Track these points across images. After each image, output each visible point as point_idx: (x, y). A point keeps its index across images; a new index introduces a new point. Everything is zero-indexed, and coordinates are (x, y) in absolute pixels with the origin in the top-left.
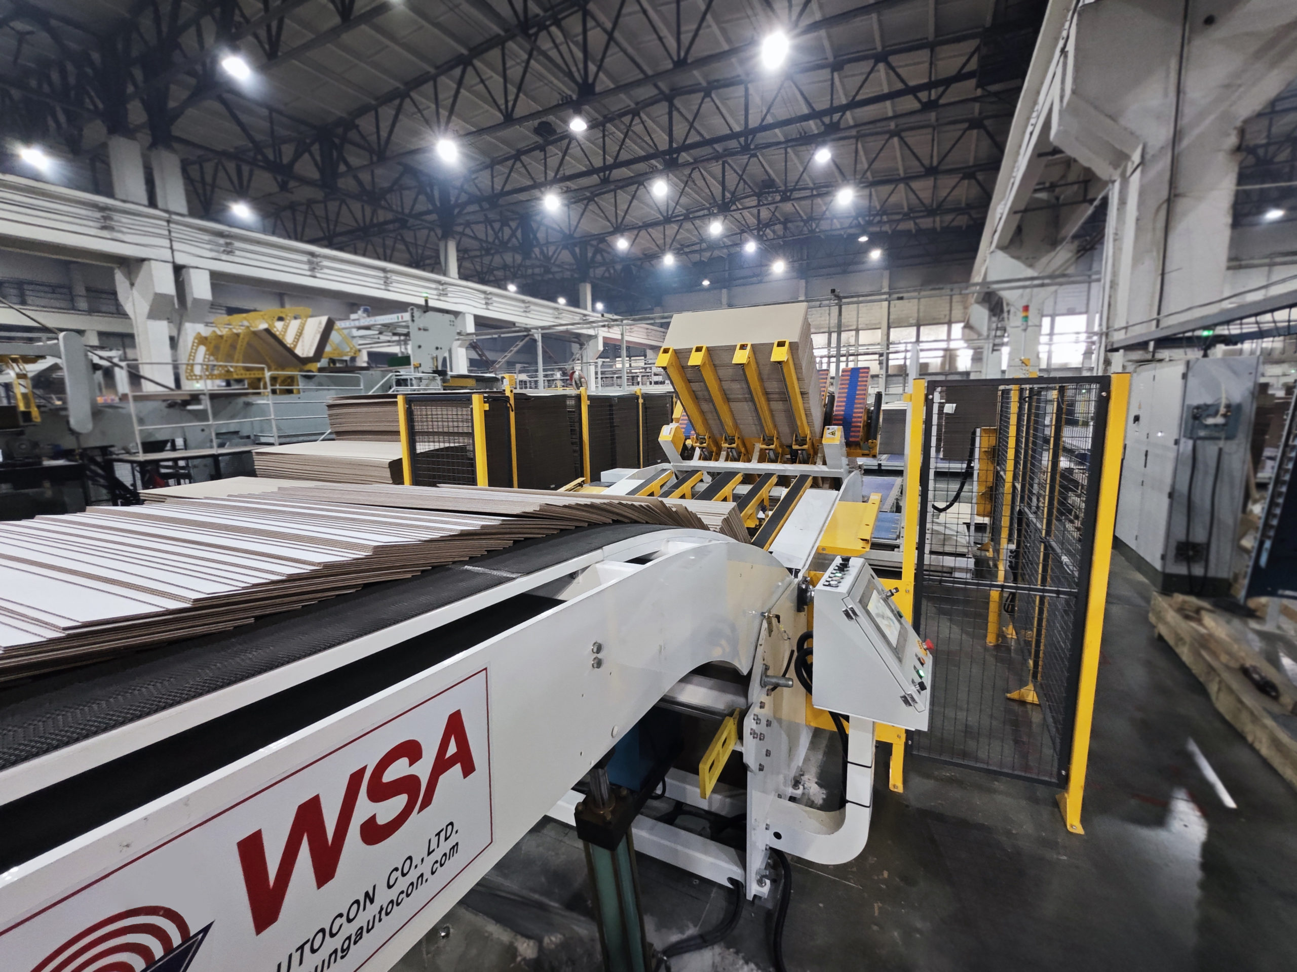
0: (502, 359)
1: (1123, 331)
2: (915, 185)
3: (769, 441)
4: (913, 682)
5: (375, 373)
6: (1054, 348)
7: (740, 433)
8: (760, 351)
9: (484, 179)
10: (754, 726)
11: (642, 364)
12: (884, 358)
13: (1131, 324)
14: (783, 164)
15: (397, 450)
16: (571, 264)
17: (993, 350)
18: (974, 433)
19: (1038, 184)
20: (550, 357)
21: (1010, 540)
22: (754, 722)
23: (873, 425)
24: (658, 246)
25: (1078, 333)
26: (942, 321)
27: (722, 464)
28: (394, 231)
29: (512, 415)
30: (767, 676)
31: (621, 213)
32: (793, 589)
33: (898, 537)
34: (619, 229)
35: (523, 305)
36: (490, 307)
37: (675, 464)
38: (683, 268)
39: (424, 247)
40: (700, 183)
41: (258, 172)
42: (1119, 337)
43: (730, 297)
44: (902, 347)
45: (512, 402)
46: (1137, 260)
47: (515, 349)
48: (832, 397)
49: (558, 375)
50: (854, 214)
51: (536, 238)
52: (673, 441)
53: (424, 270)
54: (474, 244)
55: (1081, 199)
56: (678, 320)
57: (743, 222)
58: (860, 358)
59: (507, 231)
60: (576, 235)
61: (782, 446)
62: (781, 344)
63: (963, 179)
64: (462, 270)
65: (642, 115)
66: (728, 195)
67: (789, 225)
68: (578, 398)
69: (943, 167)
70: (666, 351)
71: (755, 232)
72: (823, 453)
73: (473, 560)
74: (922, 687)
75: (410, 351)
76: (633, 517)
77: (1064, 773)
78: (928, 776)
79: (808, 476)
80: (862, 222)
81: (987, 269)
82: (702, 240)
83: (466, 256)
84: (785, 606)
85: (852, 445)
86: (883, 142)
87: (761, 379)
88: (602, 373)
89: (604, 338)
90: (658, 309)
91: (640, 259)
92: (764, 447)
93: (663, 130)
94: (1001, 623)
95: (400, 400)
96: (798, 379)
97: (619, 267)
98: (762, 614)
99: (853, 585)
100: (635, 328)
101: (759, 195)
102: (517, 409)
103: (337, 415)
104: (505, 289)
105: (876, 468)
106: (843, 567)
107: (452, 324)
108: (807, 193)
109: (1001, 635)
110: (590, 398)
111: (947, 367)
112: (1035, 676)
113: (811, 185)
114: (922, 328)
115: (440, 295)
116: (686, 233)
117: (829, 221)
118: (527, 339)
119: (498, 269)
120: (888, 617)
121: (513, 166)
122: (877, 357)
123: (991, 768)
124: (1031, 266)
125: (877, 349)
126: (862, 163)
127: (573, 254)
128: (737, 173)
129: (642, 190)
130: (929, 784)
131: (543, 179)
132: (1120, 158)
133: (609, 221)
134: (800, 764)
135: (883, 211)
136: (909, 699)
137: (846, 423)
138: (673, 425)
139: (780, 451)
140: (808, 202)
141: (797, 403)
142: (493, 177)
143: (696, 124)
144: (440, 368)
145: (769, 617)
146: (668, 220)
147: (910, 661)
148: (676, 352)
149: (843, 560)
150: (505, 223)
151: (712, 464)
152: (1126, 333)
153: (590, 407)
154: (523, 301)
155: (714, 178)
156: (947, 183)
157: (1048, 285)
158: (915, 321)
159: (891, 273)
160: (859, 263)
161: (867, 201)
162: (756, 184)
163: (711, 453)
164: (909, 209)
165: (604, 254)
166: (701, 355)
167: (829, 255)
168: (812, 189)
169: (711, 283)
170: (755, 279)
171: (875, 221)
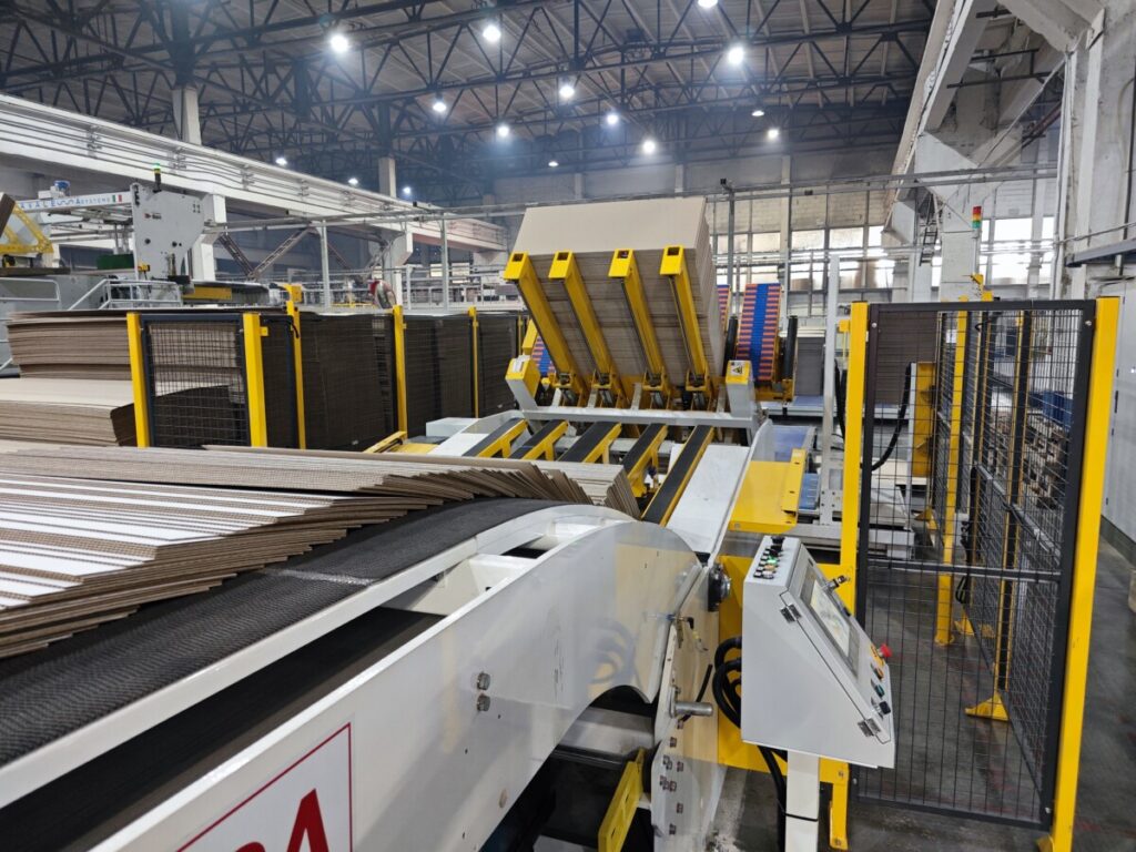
0: (268, 261)
1: (1086, 241)
2: (823, 45)
3: (655, 380)
4: (873, 702)
5: (78, 278)
6: (995, 259)
7: (616, 370)
8: (645, 261)
9: (240, 7)
10: (664, 773)
11: (466, 272)
12: (785, 270)
13: (1094, 232)
14: (656, 9)
15: (127, 393)
16: (365, 132)
17: (922, 262)
18: (908, 371)
19: (976, 51)
20: (338, 260)
21: (958, 507)
22: (664, 767)
23: (787, 358)
24: (487, 111)
25: (1022, 241)
26: (857, 224)
27: (590, 411)
28: (101, 72)
29: (297, 343)
30: (677, 702)
31: (437, 65)
32: (704, 581)
33: (818, 504)
34: (436, 88)
35: (298, 186)
36: (249, 188)
37: (527, 411)
38: (521, 143)
39: (149, 97)
40: (546, 29)
42: (1080, 249)
43: (585, 184)
44: (806, 256)
45: (297, 323)
46: (1099, 154)
47: (287, 247)
48: (734, 321)
49: (350, 285)
50: (746, 80)
51: (316, 93)
52: (525, 380)
53: (148, 130)
54: (227, 97)
55: (1027, 72)
56: (533, 217)
57: (603, 85)
58: (754, 269)
59: (273, 81)
60: (374, 92)
61: (671, 386)
62: (673, 252)
63: (881, 40)
64: (204, 133)
66: (582, 48)
67: (662, 91)
68: (390, 319)
69: (857, 24)
70: (518, 258)
71: (619, 99)
72: (726, 395)
73: (294, 561)
74: (884, 708)
75: (132, 247)
76: (503, 491)
77: (1048, 810)
78: (878, 825)
79: (708, 427)
80: (756, 92)
81: (914, 156)
82: (548, 107)
83: (212, 113)
84: (695, 604)
85: (760, 385)
87: (646, 299)
88: (413, 283)
89: (415, 235)
90: (488, 197)
91: (462, 128)
92: (649, 387)
94: (952, 617)
95: (131, 319)
96: (694, 298)
97: (434, 138)
98: (670, 619)
99: (791, 576)
100: (458, 224)
101: (622, 50)
102: (304, 333)
103: (26, 339)
104: (272, 162)
105: (781, 413)
106: (775, 551)
107: (197, 209)
108: (686, 50)
109: (953, 632)
110: (407, 319)
111: (863, 283)
112: (1001, 684)
113: (691, 39)
114: (832, 232)
115: (174, 167)
116: (527, 96)
117: (714, 89)
118: (304, 233)
119: (259, 133)
120: (834, 616)
122: (774, 268)
123: (957, 809)
124: (968, 155)
125: (776, 258)
126: (756, 12)
127: (371, 119)
128: (595, 19)
129: (464, 37)
130: (881, 835)
131: (326, 12)
132: (1078, 25)
133: (420, 74)
134: (712, 819)
135: (783, 78)
136: (869, 725)
137: (754, 356)
138: (524, 359)
139: (669, 393)
140: (688, 62)
141: (693, 329)
144: (178, 273)
145: (679, 621)
146: (501, 77)
147: (867, 675)
148: (532, 260)
149: (774, 541)
150: (270, 68)
151: (577, 411)
152: (1088, 244)
153: (407, 333)
154: (298, 181)
155: (563, 21)
156: (862, 43)
157: (990, 180)
158: (823, 223)
159: (792, 160)
160: (752, 145)
161: (764, 64)
162: (619, 34)
163: (576, 397)
164: (816, 76)
165: (414, 120)
166: (566, 264)
167: (715, 134)
168: (692, 45)
169: (561, 164)
170: (617, 163)
171: (772, 91)
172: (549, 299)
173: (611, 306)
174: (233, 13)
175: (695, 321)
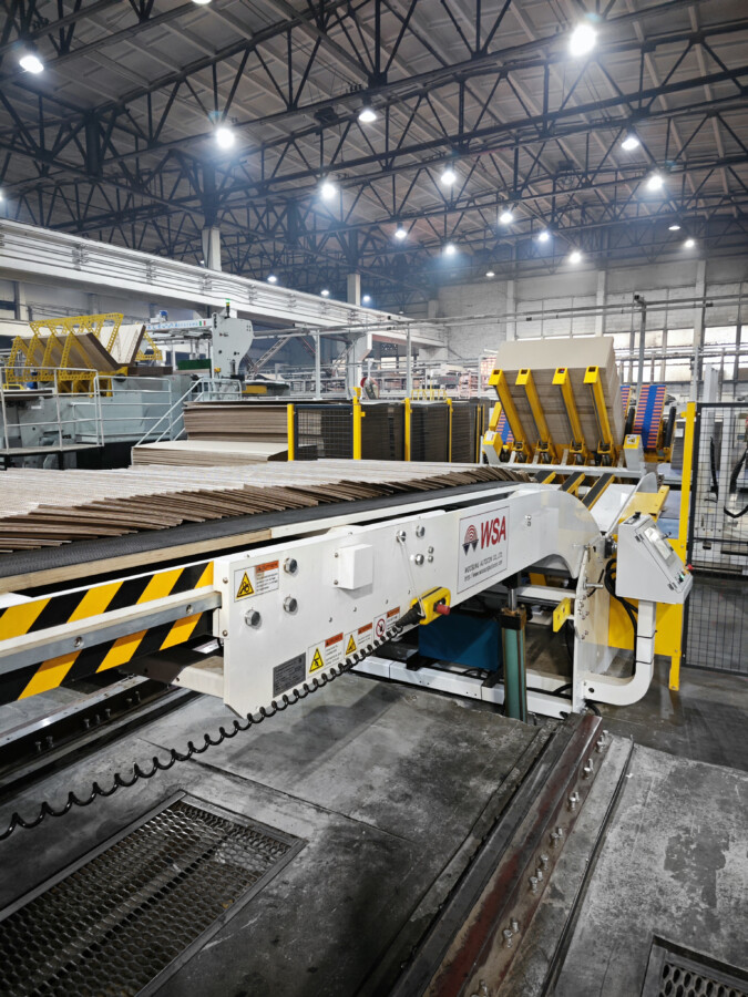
2: (737, 168)
3: (578, 447)
7: (552, 439)
8: (575, 375)
9: (253, 164)
12: (697, 362)
14: (584, 144)
16: (336, 252)
22: (580, 607)
23: (668, 434)
24: (436, 233)
27: (535, 466)
30: (587, 582)
31: (399, 200)
32: (603, 541)
34: (398, 218)
35: (288, 299)
36: (254, 302)
38: (463, 257)
40: (489, 165)
41: (16, 157)
43: (517, 290)
44: (718, 350)
47: (277, 348)
48: (633, 411)
50: (665, 197)
51: (303, 226)
52: (494, 445)
57: (536, 209)
59: (272, 218)
60: (349, 222)
61: (588, 451)
62: (592, 370)
65: (431, 96)
66: (521, 179)
67: (589, 209)
71: (549, 219)
72: (624, 457)
74: (681, 580)
75: (211, 355)
79: (611, 475)
80: (674, 208)
82: (487, 226)
85: (649, 452)
86: (700, 121)
87: (574, 396)
89: (374, 337)
90: (433, 303)
91: (416, 248)
92: (573, 451)
93: (453, 111)
95: (290, 407)
96: (605, 396)
97: (391, 256)
98: (585, 546)
99: (642, 525)
101: (554, 178)
104: (266, 281)
106: (636, 517)
108: (611, 177)
113: (616, 166)
114: (743, 328)
116: (470, 220)
117: (635, 205)
120: (663, 547)
121: (285, 151)
125: (689, 351)
126: (674, 143)
127: (342, 243)
128: (532, 156)
129: (424, 174)
131: (319, 166)
133: (386, 208)
135: (699, 195)
136: (673, 586)
137: (645, 433)
138: (491, 433)
139: (586, 455)
141: (603, 415)
142: (263, 160)
143: (489, 107)
144: (237, 373)
145: (589, 549)
146: (451, 207)
148: (505, 373)
150: (270, 207)
151: (526, 466)
154: (289, 296)
155: (505, 159)
158: (735, 320)
159: (707, 264)
160: (669, 252)
161: (681, 183)
162: (552, 165)
163: (525, 457)
164: (730, 191)
165: (376, 242)
166: (526, 376)
167: (636, 244)
168: (616, 171)
169: (496, 273)
170: (546, 270)
171: (689, 207)
172: (513, 396)
173: (552, 401)
174: (247, 168)
175: (605, 410)
